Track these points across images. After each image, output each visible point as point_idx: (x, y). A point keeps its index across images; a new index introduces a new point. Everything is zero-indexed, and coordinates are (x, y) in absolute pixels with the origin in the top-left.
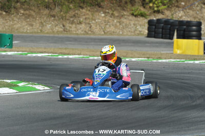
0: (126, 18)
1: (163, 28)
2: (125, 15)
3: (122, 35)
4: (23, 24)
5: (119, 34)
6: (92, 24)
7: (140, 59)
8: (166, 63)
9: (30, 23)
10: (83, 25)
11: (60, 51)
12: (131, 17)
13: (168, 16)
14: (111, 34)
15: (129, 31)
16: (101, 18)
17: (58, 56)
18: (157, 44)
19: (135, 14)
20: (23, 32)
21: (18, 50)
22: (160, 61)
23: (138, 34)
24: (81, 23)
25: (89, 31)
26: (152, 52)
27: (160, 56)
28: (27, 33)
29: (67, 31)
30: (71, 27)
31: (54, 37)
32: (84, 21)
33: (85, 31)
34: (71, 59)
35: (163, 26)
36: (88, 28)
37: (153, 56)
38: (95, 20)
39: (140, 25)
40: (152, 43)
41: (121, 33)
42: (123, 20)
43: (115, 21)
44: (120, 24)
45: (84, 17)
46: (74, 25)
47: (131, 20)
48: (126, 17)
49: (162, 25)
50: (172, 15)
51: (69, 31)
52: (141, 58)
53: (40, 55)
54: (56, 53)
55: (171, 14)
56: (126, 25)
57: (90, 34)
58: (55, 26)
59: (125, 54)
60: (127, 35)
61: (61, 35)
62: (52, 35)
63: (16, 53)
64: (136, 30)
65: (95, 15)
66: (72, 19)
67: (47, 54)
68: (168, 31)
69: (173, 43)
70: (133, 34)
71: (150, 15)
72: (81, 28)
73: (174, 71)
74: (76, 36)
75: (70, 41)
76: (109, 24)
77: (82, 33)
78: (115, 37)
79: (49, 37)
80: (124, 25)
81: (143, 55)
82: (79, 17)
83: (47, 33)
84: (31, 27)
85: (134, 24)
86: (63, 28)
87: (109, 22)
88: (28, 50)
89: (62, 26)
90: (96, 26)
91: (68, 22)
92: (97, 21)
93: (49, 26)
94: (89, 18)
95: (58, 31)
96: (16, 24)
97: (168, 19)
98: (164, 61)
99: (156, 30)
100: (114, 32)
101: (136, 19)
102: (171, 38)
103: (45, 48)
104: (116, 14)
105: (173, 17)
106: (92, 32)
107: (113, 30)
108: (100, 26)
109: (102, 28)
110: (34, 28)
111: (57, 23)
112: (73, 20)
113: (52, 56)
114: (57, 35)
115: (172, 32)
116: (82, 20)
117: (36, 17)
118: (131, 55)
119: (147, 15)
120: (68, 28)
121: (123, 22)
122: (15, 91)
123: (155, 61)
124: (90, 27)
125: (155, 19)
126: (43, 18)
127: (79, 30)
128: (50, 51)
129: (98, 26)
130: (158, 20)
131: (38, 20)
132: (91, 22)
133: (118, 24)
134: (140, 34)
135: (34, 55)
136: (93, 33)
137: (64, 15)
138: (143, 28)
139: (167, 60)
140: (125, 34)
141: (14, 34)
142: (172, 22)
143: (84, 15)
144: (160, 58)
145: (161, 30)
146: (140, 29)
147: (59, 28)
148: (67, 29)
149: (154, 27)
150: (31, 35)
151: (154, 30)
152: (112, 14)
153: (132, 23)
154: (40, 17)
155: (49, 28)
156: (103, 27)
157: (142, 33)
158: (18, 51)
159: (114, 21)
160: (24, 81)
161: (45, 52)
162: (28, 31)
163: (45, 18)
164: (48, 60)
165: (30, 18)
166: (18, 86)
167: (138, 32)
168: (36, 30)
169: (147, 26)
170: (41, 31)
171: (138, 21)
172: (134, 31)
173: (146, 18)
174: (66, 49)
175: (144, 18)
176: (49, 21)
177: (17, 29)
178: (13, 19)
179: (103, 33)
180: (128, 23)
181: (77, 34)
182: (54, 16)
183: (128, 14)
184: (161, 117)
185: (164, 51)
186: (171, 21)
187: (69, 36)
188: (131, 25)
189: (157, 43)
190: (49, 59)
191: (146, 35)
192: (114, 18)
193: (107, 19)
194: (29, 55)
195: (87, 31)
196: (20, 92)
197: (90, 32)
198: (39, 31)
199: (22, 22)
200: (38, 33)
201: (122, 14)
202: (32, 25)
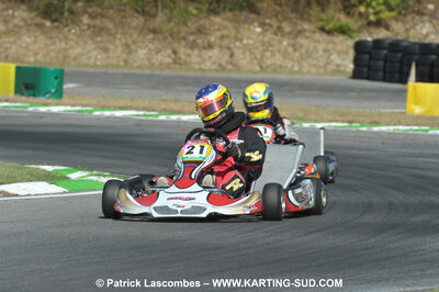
0: (307, 38)
1: (386, 60)
2: (305, 30)
3: (297, 72)
4: (88, 48)
5: (291, 71)
6: (235, 50)
7: (333, 124)
8: (390, 133)
9: (102, 45)
10: (216, 51)
11: (164, 106)
12: (318, 36)
13: (397, 34)
14: (275, 71)
15: (315, 65)
16: (254, 37)
17: (157, 116)
18: (373, 94)
19: (327, 28)
20: (87, 65)
21: (73, 102)
22: (376, 129)
23: (334, 72)
24: (210, 46)
25: (228, 63)
26: (361, 110)
27: (376, 119)
28: (95, 66)
29: (180, 64)
30: (189, 56)
31: (152, 76)
32: (218, 42)
33: (220, 65)
34: (185, 122)
35: (386, 56)
36: (226, 57)
37: (362, 119)
38: (241, 40)
39: (339, 53)
40: (362, 90)
41: (296, 68)
42: (302, 40)
43: (285, 43)
44: (295, 50)
45: (218, 34)
46: (196, 52)
47: (318, 41)
48: (307, 34)
49: (385, 52)
50: (407, 30)
51: (186, 63)
52: (336, 121)
53: (119, 113)
54: (154, 110)
55: (403, 29)
56: (307, 52)
57: (230, 71)
58: (157, 53)
59: (301, 115)
60: (309, 73)
61: (167, 72)
62: (147, 72)
63: (69, 108)
64: (328, 63)
65: (241, 30)
66: (191, 38)
67: (134, 112)
68: (397, 65)
69: (405, 91)
70: (322, 71)
71: (359, 30)
72: (210, 58)
73: (403, 150)
74: (199, 74)
75: (186, 84)
76: (270, 49)
77: (214, 67)
78: (283, 77)
79: (142, 75)
80: (303, 51)
81: (342, 117)
82: (207, 34)
83: (139, 67)
84: (105, 55)
85: (325, 51)
86: (173, 56)
87: (270, 45)
88: (94, 102)
89: (170, 52)
90: (244, 53)
91: (183, 43)
92: (245, 42)
93: (142, 53)
94: (228, 36)
95: (161, 64)
96: (72, 47)
97: (398, 41)
98: (384, 128)
99: (372, 62)
100: (281, 67)
101: (330, 38)
102: (404, 80)
103: (132, 99)
104: (287, 28)
105: (408, 37)
106: (233, 65)
107: (279, 63)
108: (251, 53)
109: (256, 58)
110: (111, 54)
111: (159, 46)
112: (194, 41)
113: (145, 115)
114: (158, 72)
115: (405, 68)
116: (212, 39)
117: (116, 33)
118: (313, 116)
119: (353, 31)
120: (183, 57)
121: (301, 46)
122: (61, 189)
123: (364, 129)
124: (232, 55)
125: (369, 39)
126: (131, 35)
127: (206, 61)
128: (142, 105)
129: (248, 53)
130: (377, 43)
131: (120, 39)
132: (232, 46)
133: (290, 50)
134: (338, 71)
135: (107, 113)
136: (237, 67)
137: (175, 30)
138: (344, 59)
139: (391, 128)
140: (305, 70)
141: (66, 69)
142: (407, 47)
143: (219, 30)
144: (376, 123)
145: (382, 63)
146: (338, 61)
147: (165, 57)
148: (180, 59)
149: (367, 56)
150: (104, 70)
151: (366, 63)
152: (279, 28)
153: (320, 48)
154: (125, 33)
155: (142, 56)
156: (259, 57)
157: (342, 69)
158: (73, 105)
159: (281, 42)
160: (82, 169)
161: (130, 108)
162: (98, 63)
163: (135, 36)
164: (138, 125)
165: (103, 34)
166: (67, 178)
167: (334, 67)
168: (114, 61)
169: (352, 54)
170: (126, 62)
171: (334, 43)
172: (325, 66)
173: (351, 37)
174: (176, 101)
175: (346, 37)
176: (143, 42)
177: (75, 59)
178: (66, 38)
179: (258, 68)
180: (311, 48)
181: (203, 70)
182: (154, 31)
183: (313, 28)
184: (367, 249)
185: (387, 108)
186: (405, 44)
187: (184, 73)
188: (317, 52)
189: (373, 90)
190: (139, 123)
191: (351, 75)
192: (283, 36)
193: (266, 39)
194: (97, 113)
195: (223, 63)
196: (70, 192)
197: (230, 67)
198: (122, 63)
199: (85, 43)
200: (118, 66)
201: (300, 28)
202: (106, 50)
